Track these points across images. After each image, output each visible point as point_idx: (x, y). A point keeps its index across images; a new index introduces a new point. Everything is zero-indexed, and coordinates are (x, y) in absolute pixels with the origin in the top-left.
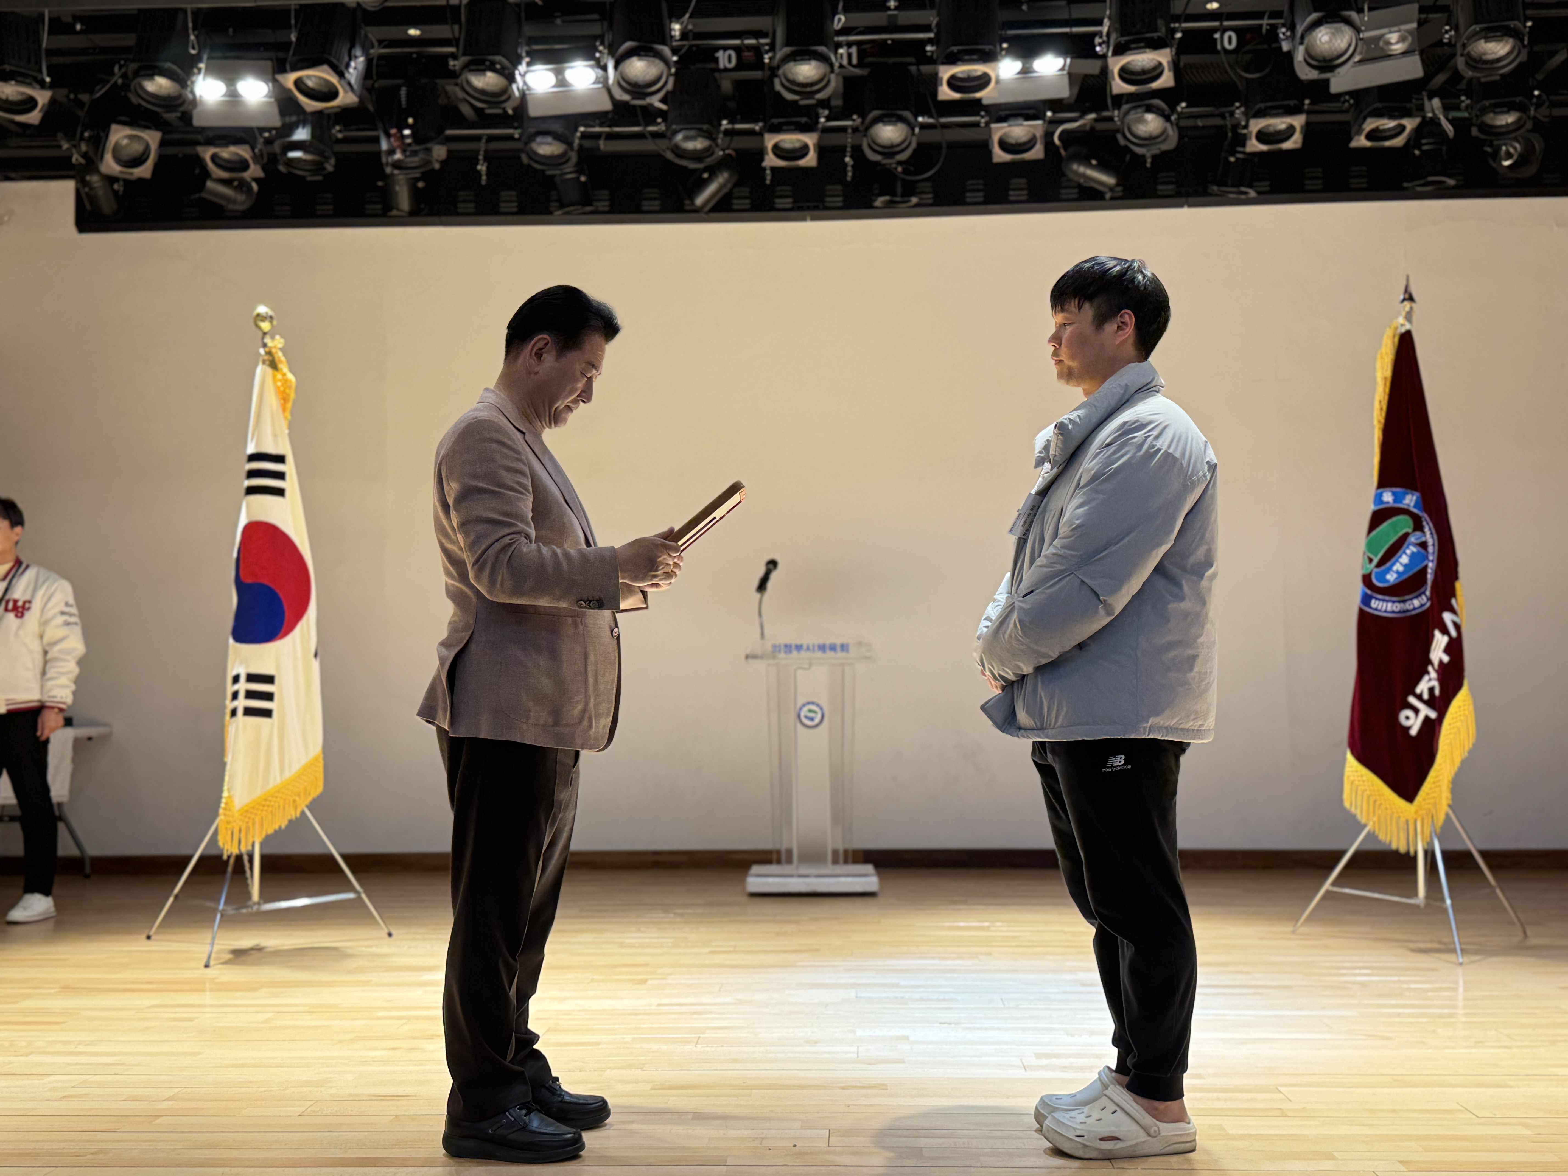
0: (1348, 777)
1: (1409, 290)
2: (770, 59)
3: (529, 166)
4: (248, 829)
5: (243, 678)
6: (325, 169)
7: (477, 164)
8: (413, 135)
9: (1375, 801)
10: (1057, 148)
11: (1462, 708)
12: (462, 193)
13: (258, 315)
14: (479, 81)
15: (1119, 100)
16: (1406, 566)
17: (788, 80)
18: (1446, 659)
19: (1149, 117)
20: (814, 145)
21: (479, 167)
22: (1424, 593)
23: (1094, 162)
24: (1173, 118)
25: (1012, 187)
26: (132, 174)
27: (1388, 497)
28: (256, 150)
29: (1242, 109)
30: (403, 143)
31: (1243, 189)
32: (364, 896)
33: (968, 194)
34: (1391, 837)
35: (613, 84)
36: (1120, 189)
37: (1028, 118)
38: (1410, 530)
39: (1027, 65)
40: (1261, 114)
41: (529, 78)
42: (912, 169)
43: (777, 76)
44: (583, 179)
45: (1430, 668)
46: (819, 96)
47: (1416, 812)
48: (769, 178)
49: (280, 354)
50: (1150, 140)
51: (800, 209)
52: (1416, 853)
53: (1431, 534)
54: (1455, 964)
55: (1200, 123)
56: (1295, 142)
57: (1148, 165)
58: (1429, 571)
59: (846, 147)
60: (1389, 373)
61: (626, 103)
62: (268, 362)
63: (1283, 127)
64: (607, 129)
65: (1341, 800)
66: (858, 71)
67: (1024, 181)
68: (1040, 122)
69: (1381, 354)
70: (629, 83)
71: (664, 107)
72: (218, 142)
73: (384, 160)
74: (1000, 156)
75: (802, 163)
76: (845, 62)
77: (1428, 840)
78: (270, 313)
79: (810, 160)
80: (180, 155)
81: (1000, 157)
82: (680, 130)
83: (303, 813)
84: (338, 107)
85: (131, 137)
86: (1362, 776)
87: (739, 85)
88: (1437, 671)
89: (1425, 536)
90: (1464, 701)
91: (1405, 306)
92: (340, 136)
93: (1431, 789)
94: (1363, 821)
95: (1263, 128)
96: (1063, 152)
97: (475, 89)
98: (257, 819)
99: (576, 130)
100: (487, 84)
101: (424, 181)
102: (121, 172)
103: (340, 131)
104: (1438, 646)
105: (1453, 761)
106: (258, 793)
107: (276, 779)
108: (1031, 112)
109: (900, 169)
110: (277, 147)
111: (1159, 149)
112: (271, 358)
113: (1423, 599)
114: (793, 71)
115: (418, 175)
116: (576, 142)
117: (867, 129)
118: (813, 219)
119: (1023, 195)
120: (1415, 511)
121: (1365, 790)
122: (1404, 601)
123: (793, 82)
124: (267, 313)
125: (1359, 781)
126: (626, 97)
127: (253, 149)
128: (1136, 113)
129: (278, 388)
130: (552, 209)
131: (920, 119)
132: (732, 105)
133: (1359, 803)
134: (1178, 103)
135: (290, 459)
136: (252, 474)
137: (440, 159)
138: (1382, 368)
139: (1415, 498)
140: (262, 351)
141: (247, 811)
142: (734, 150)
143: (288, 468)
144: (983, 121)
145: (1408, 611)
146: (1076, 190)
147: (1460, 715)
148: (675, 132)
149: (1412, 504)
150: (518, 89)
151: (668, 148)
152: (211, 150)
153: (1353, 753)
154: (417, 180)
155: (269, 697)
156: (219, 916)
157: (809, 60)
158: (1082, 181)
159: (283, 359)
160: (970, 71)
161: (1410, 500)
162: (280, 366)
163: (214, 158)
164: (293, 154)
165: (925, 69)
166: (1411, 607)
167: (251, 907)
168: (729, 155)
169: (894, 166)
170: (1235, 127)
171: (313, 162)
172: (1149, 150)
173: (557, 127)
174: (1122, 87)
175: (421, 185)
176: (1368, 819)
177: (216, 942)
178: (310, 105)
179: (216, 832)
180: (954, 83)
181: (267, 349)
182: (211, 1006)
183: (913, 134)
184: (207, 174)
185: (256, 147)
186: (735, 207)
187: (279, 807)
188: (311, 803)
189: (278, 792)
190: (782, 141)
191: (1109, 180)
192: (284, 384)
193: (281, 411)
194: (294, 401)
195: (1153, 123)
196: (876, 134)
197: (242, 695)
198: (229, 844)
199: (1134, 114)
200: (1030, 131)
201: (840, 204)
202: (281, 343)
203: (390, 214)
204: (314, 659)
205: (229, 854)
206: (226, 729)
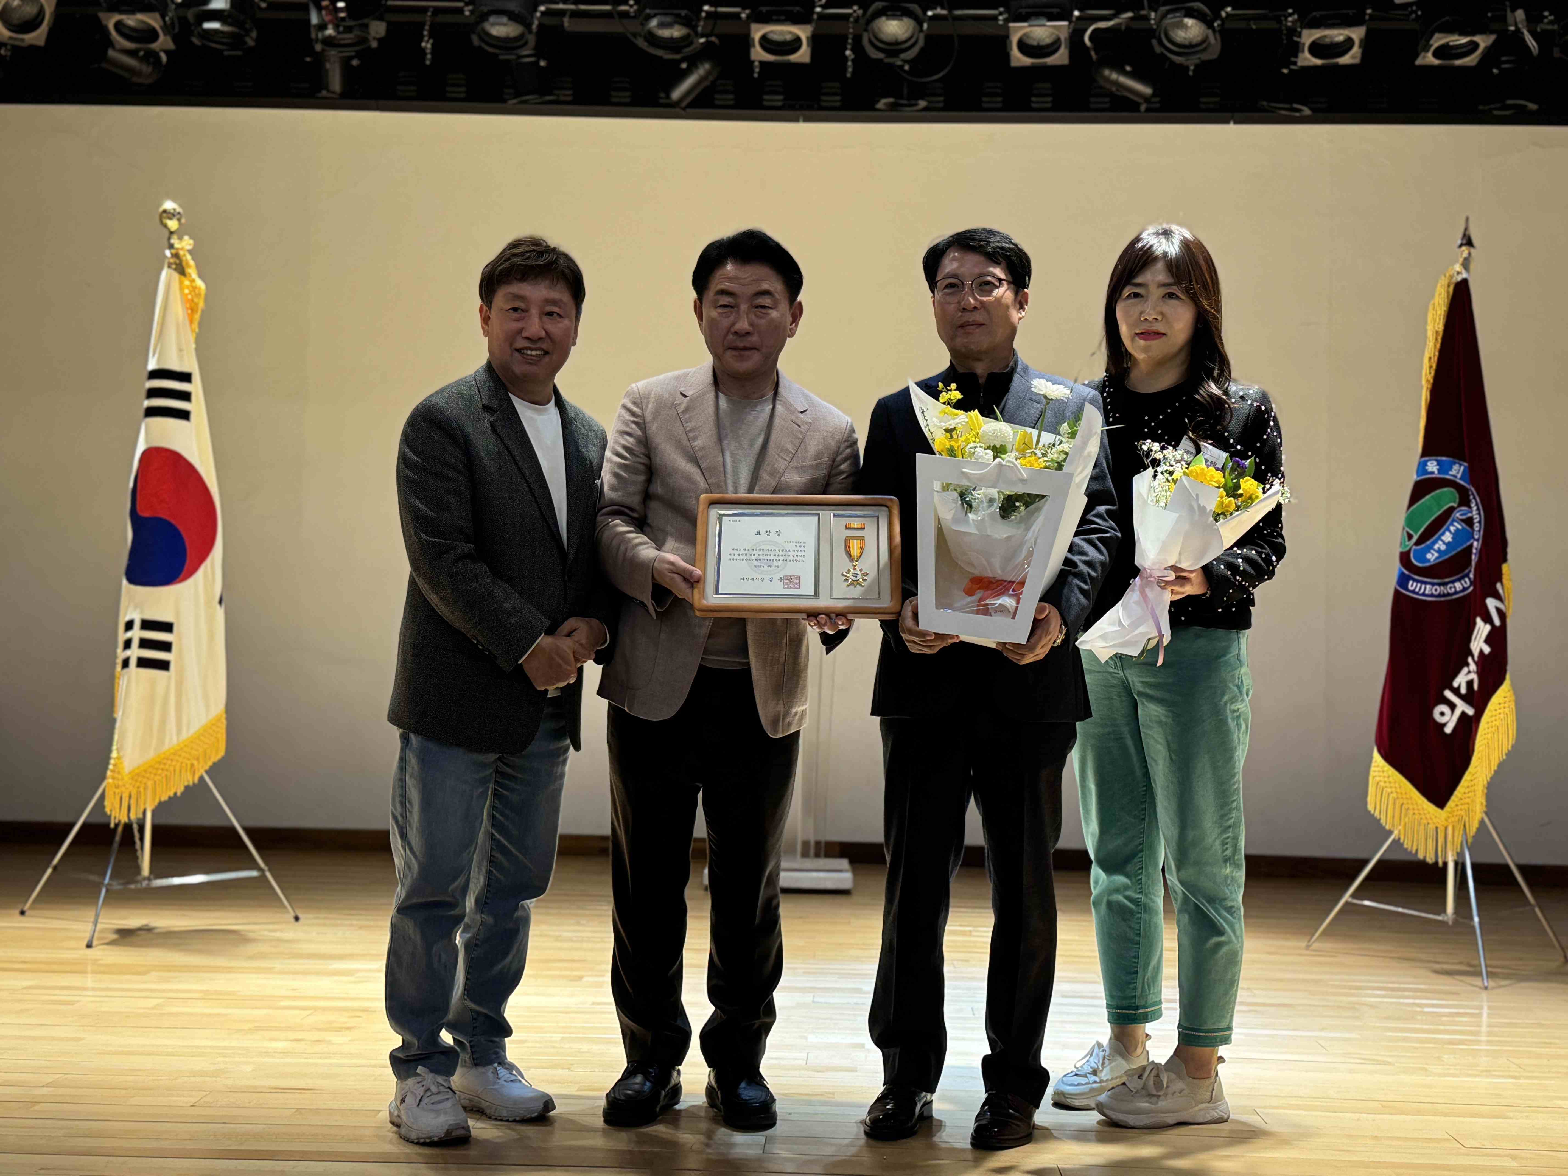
0: (1374, 777)
1: (1467, 233)
3: (480, 47)
4: (139, 793)
5: (137, 625)
6: (246, 43)
7: (421, 40)
8: (347, 8)
9: (1402, 804)
10: (1086, 49)
11: (1502, 706)
12: (400, 74)
13: (165, 211)
15: (1156, 1)
16: (1448, 544)
18: (1487, 650)
19: (1189, 22)
20: (808, 38)
21: (423, 44)
22: (1467, 575)
23: (1128, 68)
24: (1216, 24)
25: (1034, 93)
26: (22, 40)
27: (1432, 467)
28: (167, 19)
29: (1296, 17)
30: (337, 18)
31: (1296, 106)
32: (268, 874)
33: (985, 99)
34: (1418, 846)
36: (1157, 99)
37: (1051, 17)
38: (1455, 505)
40: (1316, 24)
42: (920, 68)
44: (542, 63)
45: (1470, 660)
47: (1446, 820)
49: (188, 257)
50: (1189, 48)
51: (793, 108)
52: (1445, 864)
53: (1478, 509)
54: (1480, 988)
55: (1252, 26)
56: (1353, 57)
57: (1191, 73)
58: (1474, 551)
59: (846, 38)
60: (1441, 327)
62: (174, 266)
63: (1341, 38)
64: (572, 7)
65: (1366, 803)
67: (1048, 85)
68: (1065, 22)
69: (1434, 304)
72: (123, 8)
73: (313, 36)
74: (1018, 58)
75: (794, 58)
77: (1459, 850)
78: (178, 209)
79: (803, 55)
81: (1018, 60)
82: (655, 15)
83: (201, 778)
86: (1389, 777)
88: (1476, 663)
89: (1471, 512)
90: (1505, 697)
91: (1464, 251)
92: (264, 5)
93: (1465, 793)
94: (1387, 827)
95: (1318, 39)
96: (1093, 53)
98: (150, 784)
99: (535, 10)
101: (359, 59)
102: (11, 38)
104: (1479, 636)
105: (1490, 764)
106: (151, 754)
107: (172, 740)
108: (1055, 10)
109: (907, 67)
110: (190, 14)
111: (1202, 57)
112: (178, 262)
113: (1466, 582)
115: (353, 54)
116: (536, 22)
117: (870, 21)
118: (807, 120)
119: (1047, 101)
120: (1462, 483)
121: (1392, 792)
122: (1445, 584)
124: (174, 210)
125: (1385, 782)
127: (163, 17)
128: (1176, 17)
129: (187, 295)
130: (506, 97)
131: (930, 13)
133: (1384, 807)
134: (1223, 8)
135: (196, 377)
136: (153, 393)
137: (378, 36)
138: (1435, 321)
139: (1462, 468)
140: (168, 253)
141: (138, 774)
142: (717, 36)
143: (195, 388)
144: (1001, 18)
145: (1449, 594)
146: (1107, 99)
147: (1500, 714)
148: (649, 18)
149: (1459, 476)
151: (640, 36)
152: (117, 17)
153: (1379, 751)
154: (351, 58)
155: (166, 647)
156: (104, 891)
158: (1114, 89)
159: (192, 262)
161: (1457, 471)
162: (189, 271)
163: (118, 26)
164: (209, 25)
166: (1453, 590)
167: (140, 882)
168: (712, 43)
169: (899, 63)
170: (1290, 34)
171: (232, 35)
172: (1189, 60)
173: (514, 6)
175: (354, 63)
176: (1393, 825)
177: (100, 920)
179: (103, 797)
181: (173, 251)
182: (93, 989)
183: (921, 30)
184: (110, 43)
185: (167, 15)
186: (717, 102)
187: (175, 771)
188: (211, 768)
189: (174, 754)
190: (772, 32)
191: (1146, 90)
192: (193, 293)
193: (187, 323)
194: (203, 311)
195: (1193, 29)
196: (879, 29)
197: (135, 643)
198: (118, 810)
199: (1171, 18)
200: (1053, 33)
201: (838, 104)
202: (190, 245)
203: (319, 95)
204: (218, 606)
205: (117, 821)
206: (117, 680)
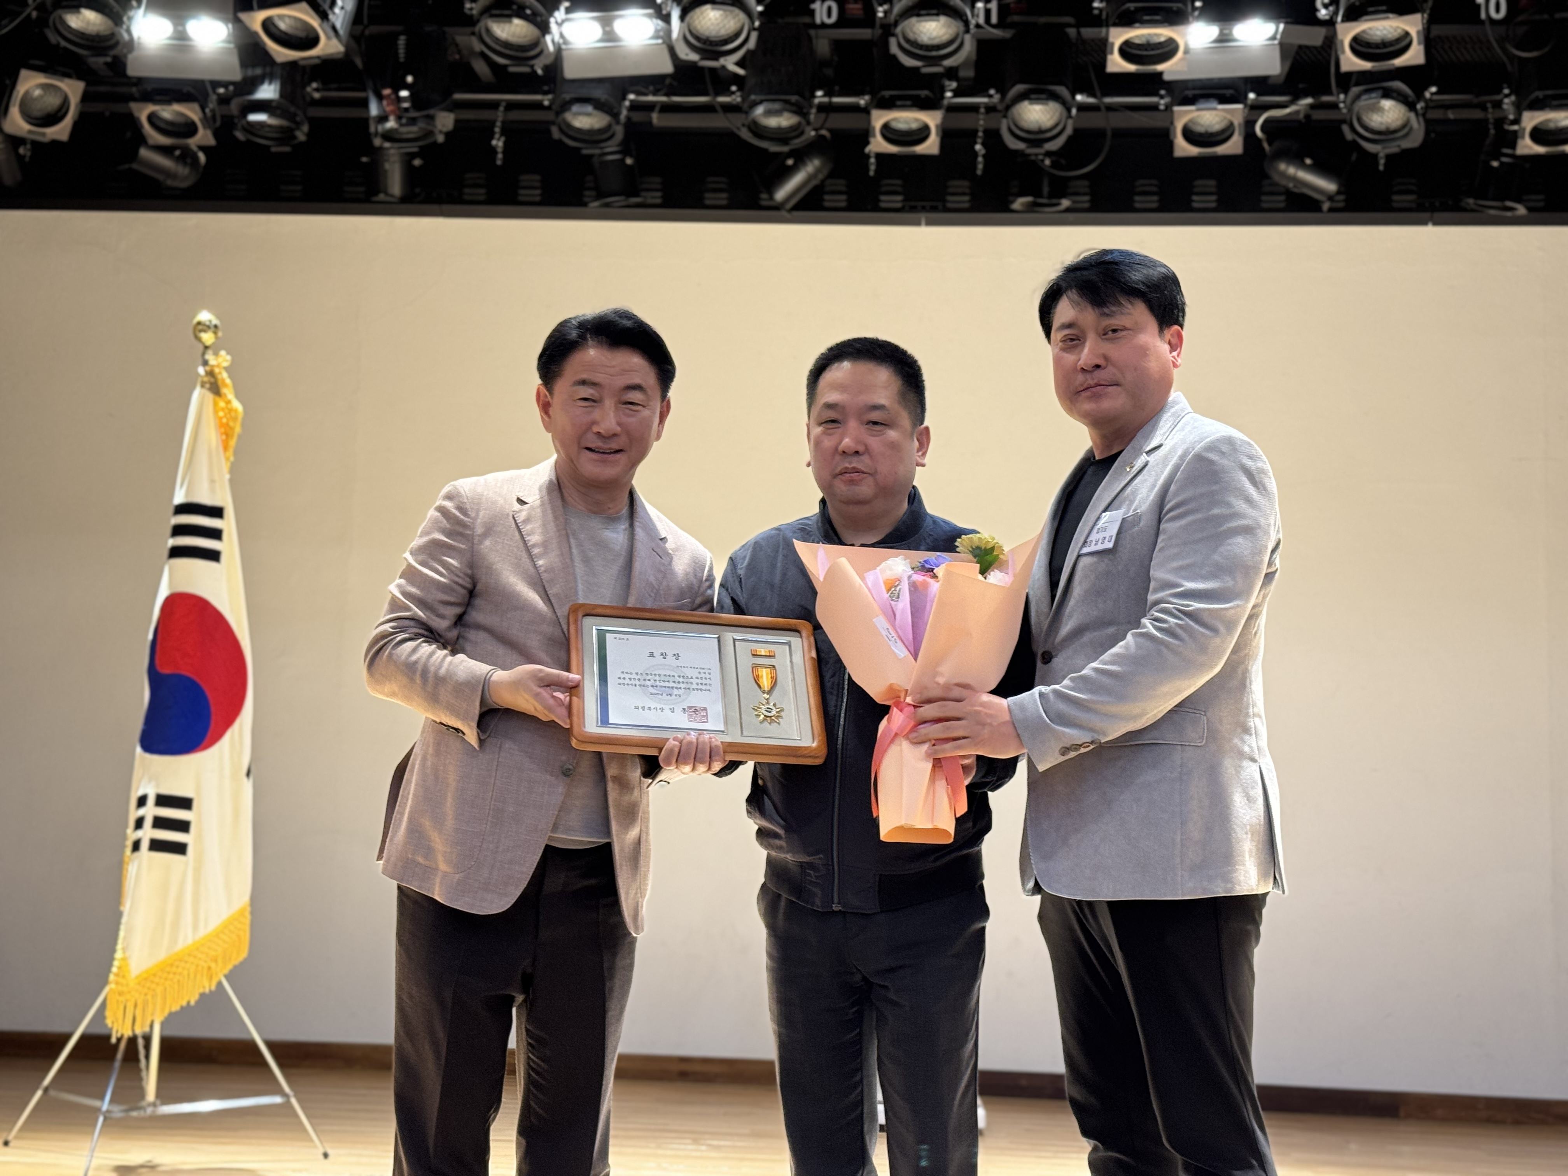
2: (885, 12)
3: (560, 142)
4: (145, 1003)
5: (151, 801)
6: (295, 137)
7: (492, 138)
8: (412, 97)
10: (1259, 140)
12: (468, 176)
13: (199, 323)
14: (502, 31)
15: (1347, 80)
17: (908, 41)
19: (1387, 104)
20: (937, 126)
21: (494, 142)
23: (1309, 161)
24: (1419, 106)
25: (1196, 190)
26: (44, 134)
28: (207, 110)
29: (1513, 98)
30: (399, 108)
31: (1509, 204)
32: (294, 1102)
33: (1137, 198)
35: (677, 40)
36: (1342, 197)
37: (1223, 100)
39: (1226, 32)
40: (1538, 105)
41: (567, 29)
42: (1063, 162)
43: (893, 35)
44: (629, 161)
46: (947, 63)
48: (873, 168)
49: (225, 375)
50: (1386, 135)
51: (913, 209)
55: (1451, 115)
57: (1381, 168)
59: (976, 131)
61: (692, 65)
62: (208, 386)
63: (1566, 123)
64: (664, 99)
66: (997, 33)
67: (1212, 183)
68: (1240, 106)
70: (698, 38)
71: (741, 72)
72: (158, 98)
73: (372, 129)
74: (1183, 148)
75: (920, 149)
76: (981, 20)
78: (215, 321)
79: (931, 146)
80: (107, 114)
81: (1184, 150)
82: (761, 102)
83: (220, 984)
84: (318, 57)
85: (45, 87)
87: (838, 45)
92: (317, 95)
95: (1541, 123)
96: (1266, 145)
97: (497, 40)
98: (159, 991)
99: (624, 98)
100: (514, 35)
101: (422, 158)
102: (30, 132)
103: (317, 90)
106: (162, 955)
107: (187, 938)
108: (1229, 92)
109: (1047, 162)
110: (234, 107)
111: (1399, 146)
112: (212, 380)
114: (915, 29)
115: (415, 150)
116: (624, 113)
117: (1008, 108)
118: (930, 223)
119: (1211, 200)
123: (915, 44)
124: (210, 321)
126: (694, 57)
127: (203, 108)
128: (1370, 98)
129: (221, 418)
130: (586, 199)
131: (1079, 97)
132: (829, 72)
134: (1426, 88)
135: (229, 512)
136: (179, 531)
137: (445, 130)
140: (201, 370)
141: (146, 979)
142: (830, 130)
143: (227, 524)
144: (1162, 102)
146: (1282, 198)
148: (755, 104)
150: (553, 41)
151: (743, 125)
152: (151, 108)
154: (412, 156)
155: (183, 826)
156: (101, 1119)
157: (937, 15)
158: (1291, 185)
159: (228, 381)
160: (1149, 35)
162: (225, 391)
163: (152, 118)
164: (254, 117)
165: (1088, 32)
167: (143, 1108)
168: (823, 137)
169: (1041, 157)
170: (1500, 122)
171: (280, 129)
172: (1384, 148)
173: (599, 93)
174: (1354, 64)
175: (417, 162)
177: (95, 1154)
178: (281, 54)
179: (103, 1005)
180: (1128, 51)
181: (208, 368)
183: (1069, 116)
184: (141, 139)
185: (207, 106)
186: (827, 204)
187: (189, 975)
188: (231, 972)
189: (189, 955)
190: (895, 119)
191: (1329, 186)
192: (228, 416)
193: (221, 449)
194: (239, 437)
195: (1391, 112)
196: (1019, 114)
197: (148, 823)
198: (120, 1021)
199: (1366, 100)
200: (1225, 118)
201: (966, 205)
202: (227, 361)
203: (375, 199)
204: (245, 778)
205: (119, 1035)
206: (125, 866)
